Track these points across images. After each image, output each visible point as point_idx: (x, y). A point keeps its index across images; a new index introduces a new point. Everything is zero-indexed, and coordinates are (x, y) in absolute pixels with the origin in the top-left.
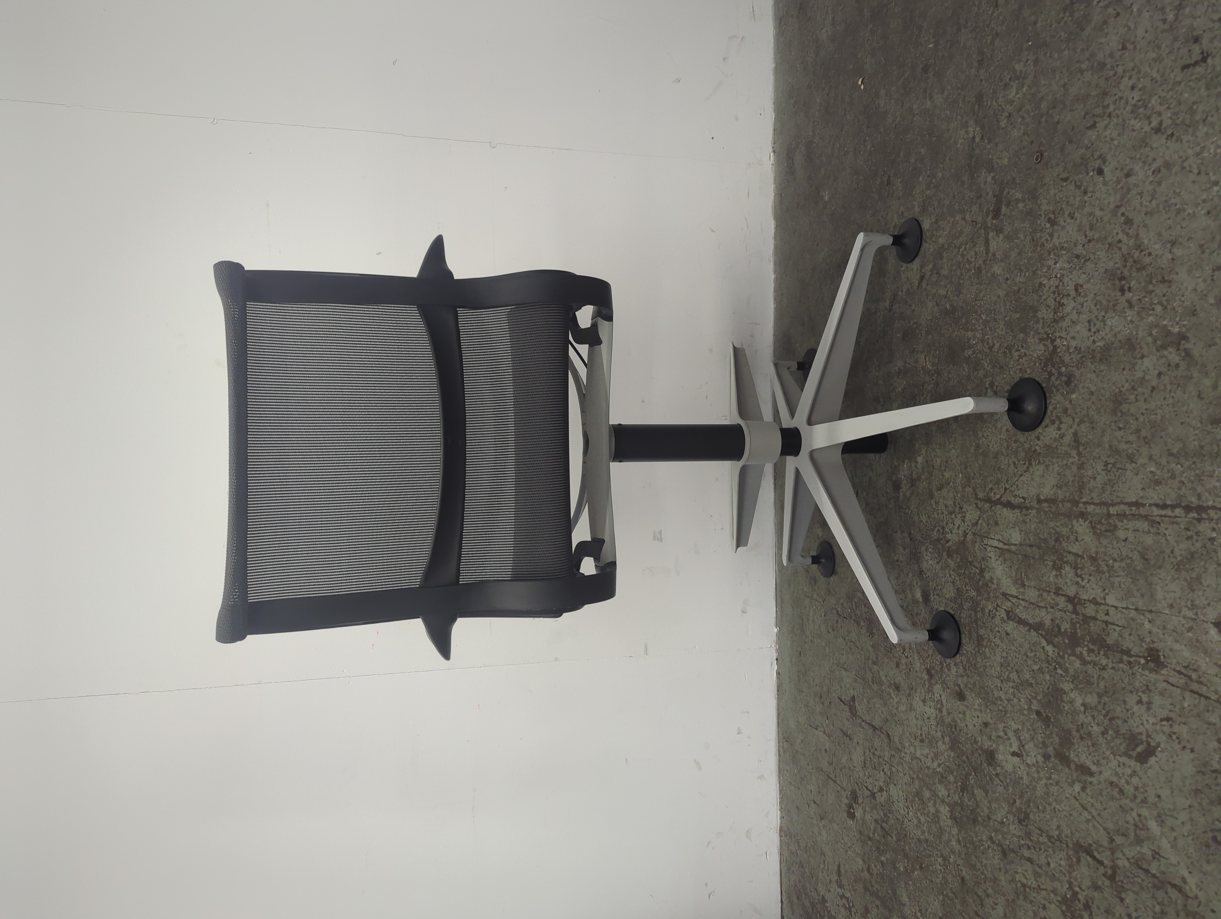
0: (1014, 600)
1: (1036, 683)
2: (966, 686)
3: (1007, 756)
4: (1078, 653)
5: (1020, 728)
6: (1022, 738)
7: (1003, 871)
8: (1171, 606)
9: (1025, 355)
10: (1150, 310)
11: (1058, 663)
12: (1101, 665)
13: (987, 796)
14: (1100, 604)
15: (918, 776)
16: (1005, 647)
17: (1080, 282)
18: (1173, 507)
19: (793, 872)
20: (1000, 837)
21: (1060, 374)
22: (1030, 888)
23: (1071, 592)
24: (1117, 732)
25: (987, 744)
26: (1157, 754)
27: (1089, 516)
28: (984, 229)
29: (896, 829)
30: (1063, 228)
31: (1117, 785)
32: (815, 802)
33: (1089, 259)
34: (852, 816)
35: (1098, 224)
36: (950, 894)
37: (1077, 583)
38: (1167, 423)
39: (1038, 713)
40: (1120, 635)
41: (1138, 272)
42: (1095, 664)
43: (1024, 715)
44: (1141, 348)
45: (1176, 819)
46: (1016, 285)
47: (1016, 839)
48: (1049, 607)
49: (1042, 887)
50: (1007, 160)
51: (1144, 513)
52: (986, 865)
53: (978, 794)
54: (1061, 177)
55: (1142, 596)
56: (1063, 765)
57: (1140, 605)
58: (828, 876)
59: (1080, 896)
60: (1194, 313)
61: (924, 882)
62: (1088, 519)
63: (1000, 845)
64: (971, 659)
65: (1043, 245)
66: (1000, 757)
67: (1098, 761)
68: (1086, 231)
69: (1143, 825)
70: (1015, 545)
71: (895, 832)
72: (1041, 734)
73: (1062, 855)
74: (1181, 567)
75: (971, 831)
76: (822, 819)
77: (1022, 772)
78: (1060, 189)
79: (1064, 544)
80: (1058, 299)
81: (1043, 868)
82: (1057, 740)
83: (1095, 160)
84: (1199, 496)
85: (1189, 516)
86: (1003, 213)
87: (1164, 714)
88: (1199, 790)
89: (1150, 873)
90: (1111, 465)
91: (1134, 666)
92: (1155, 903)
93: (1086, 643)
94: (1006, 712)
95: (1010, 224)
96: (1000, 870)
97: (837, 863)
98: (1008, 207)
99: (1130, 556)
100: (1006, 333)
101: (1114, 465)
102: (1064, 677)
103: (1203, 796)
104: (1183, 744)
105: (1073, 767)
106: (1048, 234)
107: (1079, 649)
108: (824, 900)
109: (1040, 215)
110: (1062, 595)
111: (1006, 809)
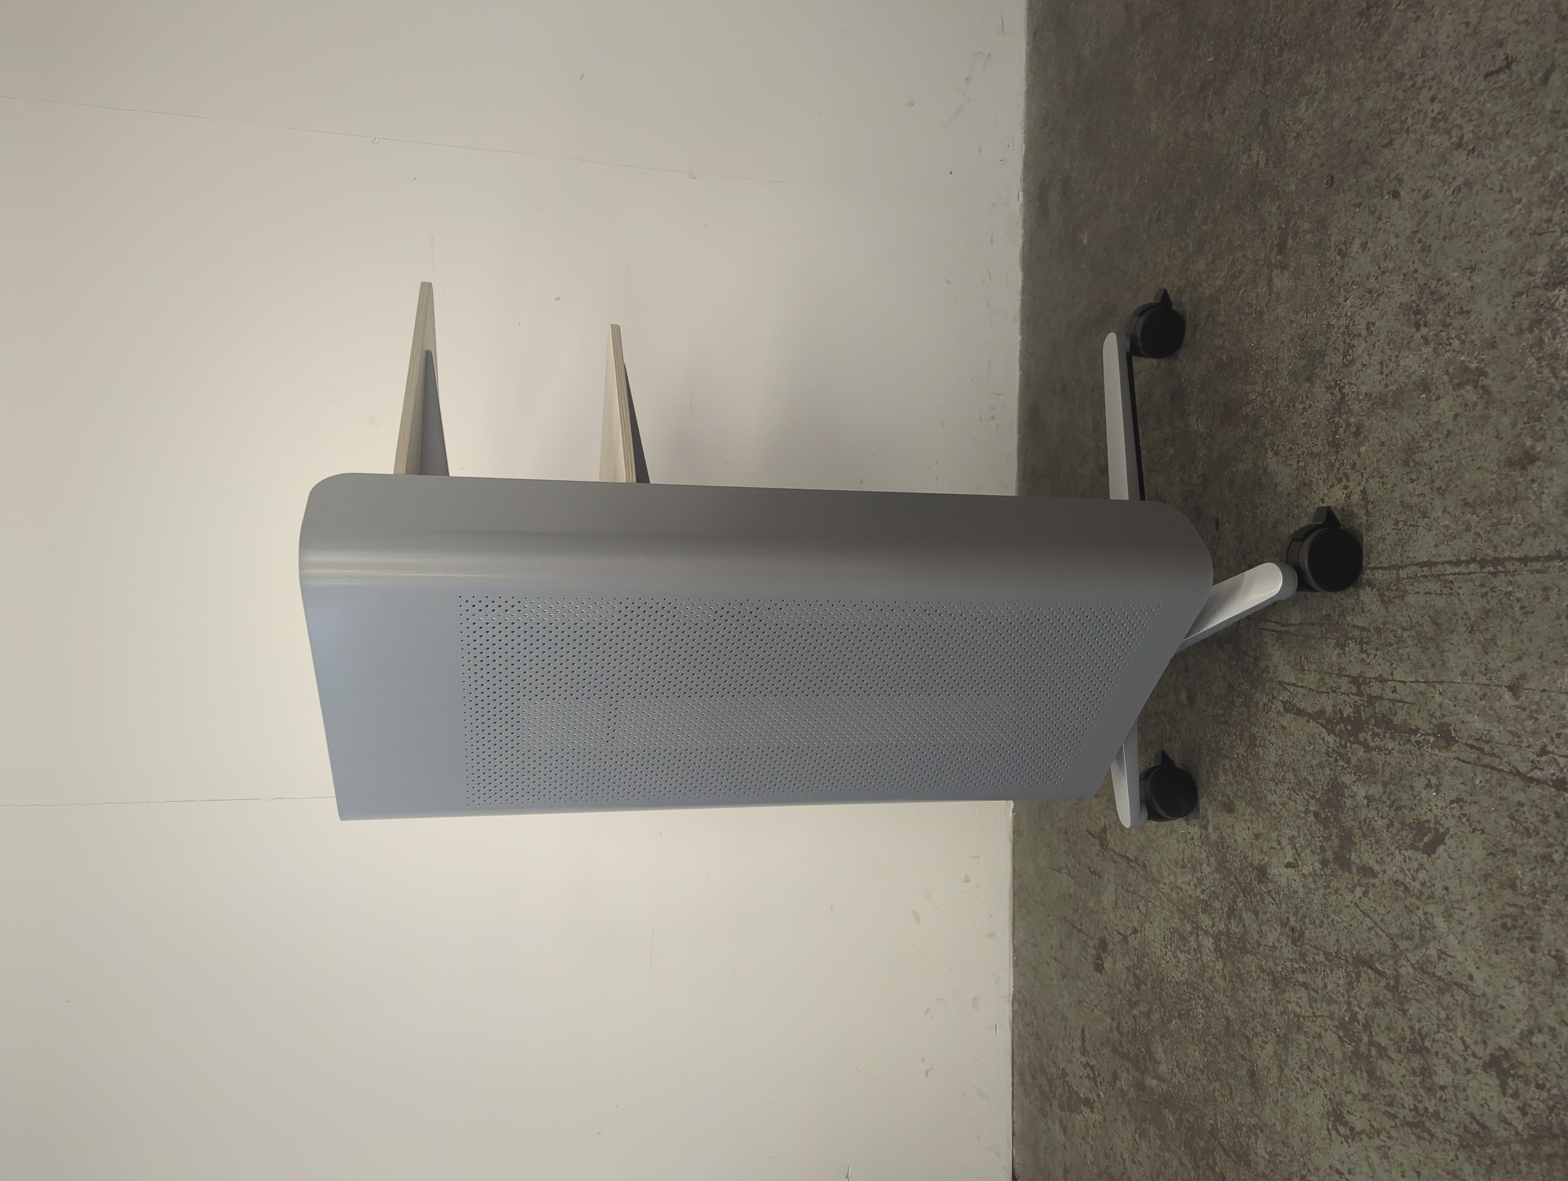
0: (1292, 689)
1: (1314, 781)
2: (1235, 793)
3: (1280, 869)
4: (1362, 739)
5: (1296, 834)
6: (1298, 845)
7: (1274, 1003)
8: (1464, 674)
9: (1310, 406)
10: (1447, 345)
11: (1339, 754)
12: (1387, 749)
13: (1257, 918)
14: (1386, 681)
15: (1178, 907)
16: (1280, 745)
17: (1372, 320)
18: (1468, 562)
19: (1028, 1047)
20: (1271, 964)
21: (1348, 425)
22: (1304, 1017)
23: (1355, 670)
24: (1403, 823)
25: (1257, 858)
26: (1446, 841)
27: (1377, 583)
28: (1267, 266)
29: (1152, 975)
30: (1355, 260)
31: (1402, 883)
32: (1055, 959)
33: (1383, 292)
34: (1099, 968)
35: (1392, 254)
36: (1213, 1041)
37: (1363, 659)
38: (1462, 470)
39: (1316, 815)
40: (1408, 713)
41: (1434, 304)
42: (1380, 750)
43: (1300, 819)
44: (1436, 387)
45: (1465, 910)
46: (1301, 327)
47: (1288, 964)
48: (1331, 692)
49: (1319, 1013)
50: (1293, 186)
51: (1434, 573)
52: (1255, 1000)
53: (1246, 919)
54: (1352, 202)
55: (1433, 665)
56: (1343, 869)
57: (1431, 676)
58: (1070, 1044)
59: (1360, 1017)
60: (1493, 345)
61: (1184, 1031)
62: (1375, 586)
63: (1271, 973)
64: (1243, 763)
65: (1332, 280)
66: (1272, 871)
67: (1381, 859)
68: (1379, 262)
69: (1429, 923)
70: (1295, 625)
71: (1151, 978)
72: (1319, 837)
73: (1341, 973)
74: (1475, 628)
75: (1239, 962)
76: (1063, 977)
77: (1297, 885)
78: (1352, 215)
79: (1349, 618)
80: (1348, 340)
81: (1320, 992)
82: (1336, 842)
83: (1391, 181)
84: (1495, 547)
85: (1484, 570)
86: (1289, 247)
87: (1453, 795)
88: (1490, 874)
89: (1436, 977)
90: (1401, 523)
91: (1423, 746)
92: (1440, 1009)
93: (1371, 727)
94: (1280, 817)
95: (1296, 258)
96: (1271, 1001)
97: (1081, 1027)
98: (1294, 241)
99: (1420, 623)
100: (1290, 383)
101: (1405, 523)
102: (1345, 769)
103: (1493, 880)
104: (1474, 825)
105: (1354, 869)
106: (1338, 268)
107: (1363, 734)
108: (1064, 1073)
109: (1331, 248)
110: (1345, 676)
111: (1279, 931)
